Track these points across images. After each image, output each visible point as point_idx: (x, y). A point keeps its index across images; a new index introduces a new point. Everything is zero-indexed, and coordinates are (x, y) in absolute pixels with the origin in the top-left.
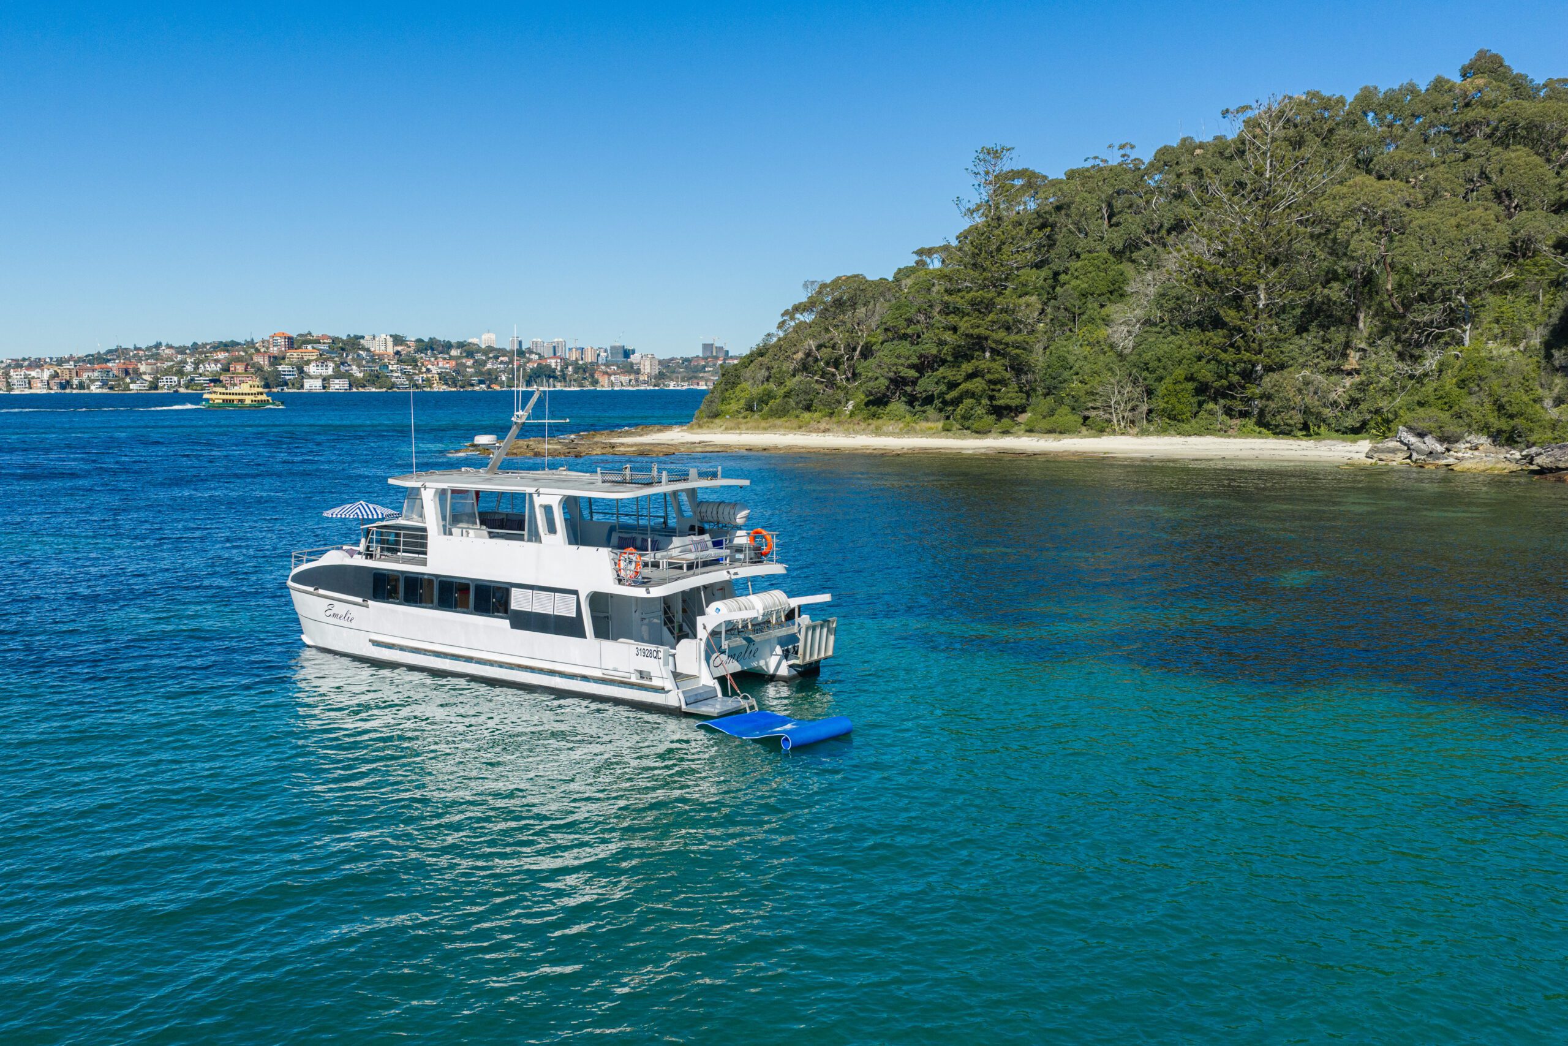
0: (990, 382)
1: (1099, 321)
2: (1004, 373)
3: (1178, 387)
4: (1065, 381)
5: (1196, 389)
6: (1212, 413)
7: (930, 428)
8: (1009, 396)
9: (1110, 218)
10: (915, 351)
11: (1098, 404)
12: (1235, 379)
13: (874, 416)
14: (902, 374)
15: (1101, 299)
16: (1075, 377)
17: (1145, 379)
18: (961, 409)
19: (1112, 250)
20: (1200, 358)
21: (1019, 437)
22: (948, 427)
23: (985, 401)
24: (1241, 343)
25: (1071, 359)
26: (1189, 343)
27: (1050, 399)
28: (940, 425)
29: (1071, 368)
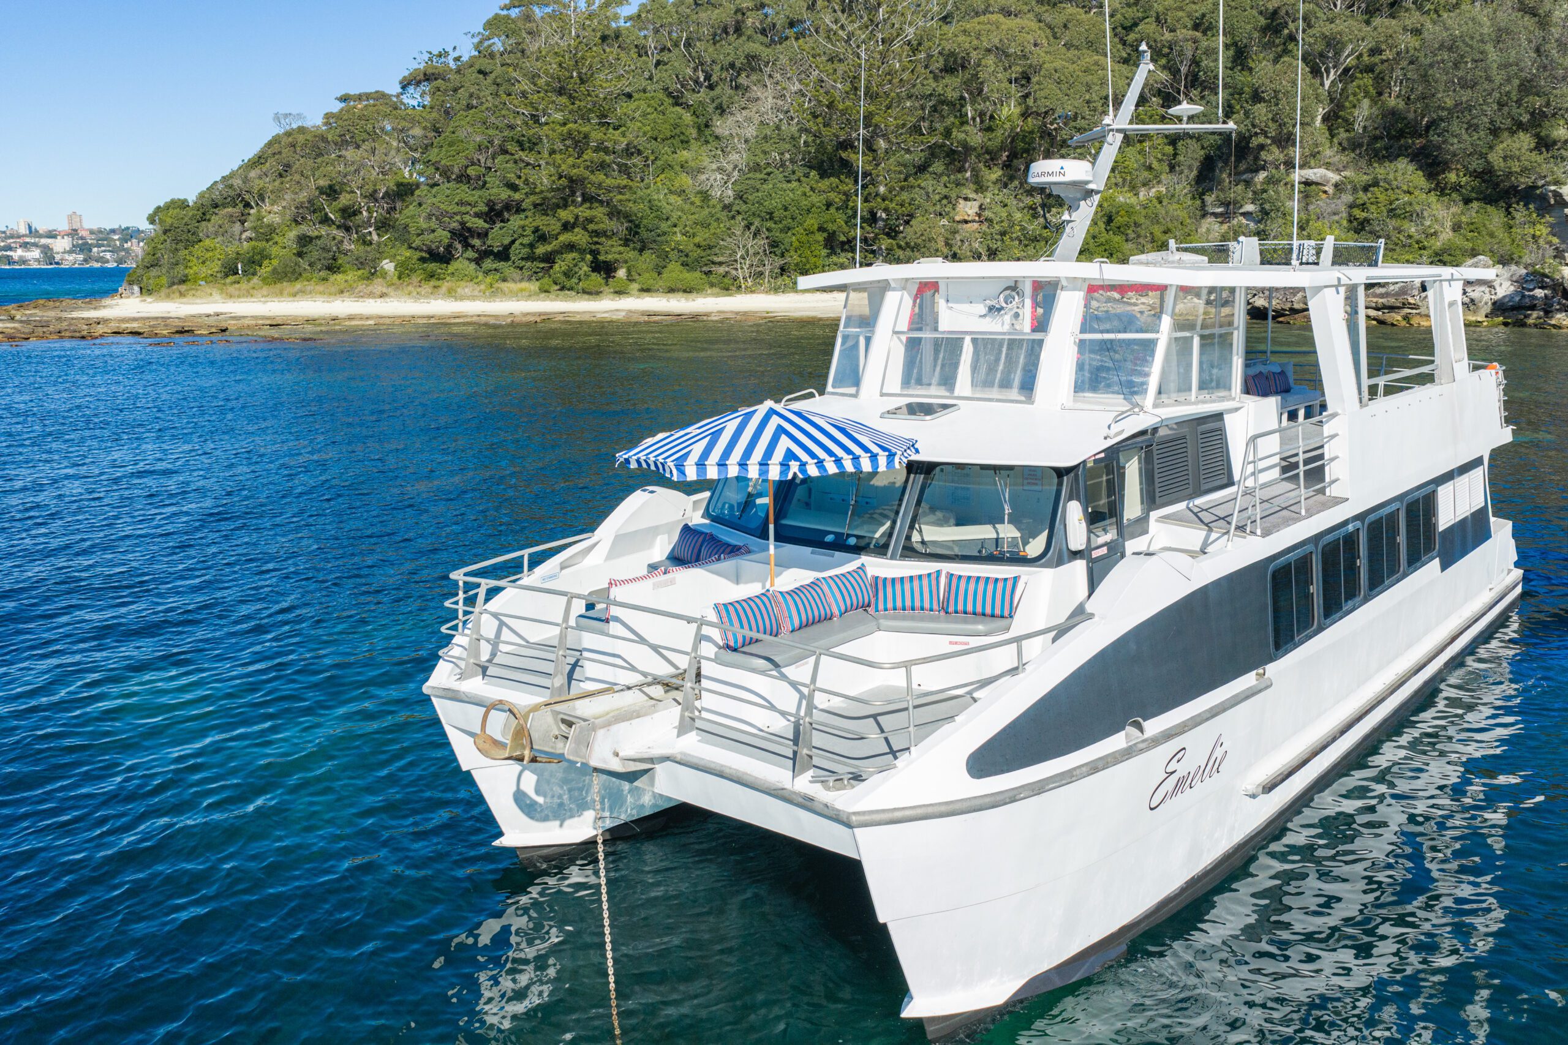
0: (592, 234)
1: (677, 168)
3: (811, 238)
5: (826, 240)
7: (522, 290)
10: (480, 197)
11: (720, 257)
13: (432, 276)
14: (469, 225)
16: (676, 230)
17: (769, 230)
18: (560, 266)
20: (828, 207)
22: (545, 287)
23: (588, 257)
25: (664, 209)
26: (813, 192)
28: (534, 286)
29: (667, 219)
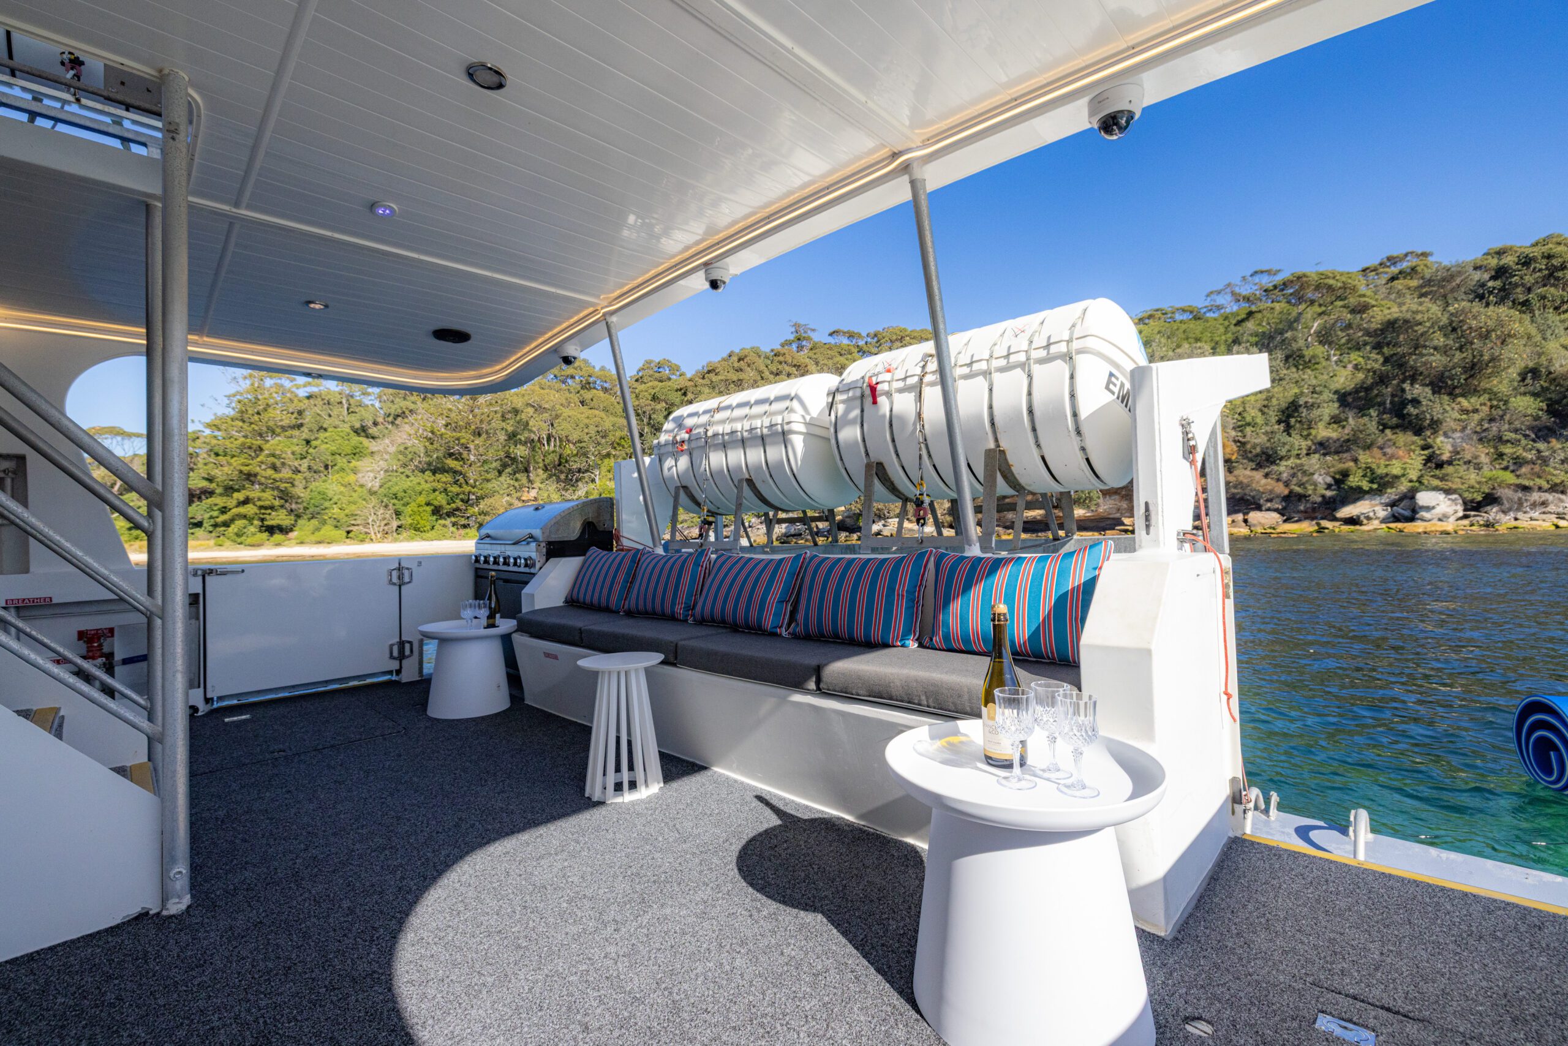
0: (261, 507)
1: (349, 471)
2: (273, 501)
3: (421, 509)
4: (326, 508)
5: (433, 511)
6: (444, 526)
7: (201, 545)
8: (280, 518)
9: (348, 409)
11: (358, 522)
12: (459, 504)
15: (348, 457)
16: (335, 506)
17: (394, 505)
18: (233, 529)
19: (352, 427)
20: (434, 491)
21: (291, 547)
22: (220, 543)
23: (256, 522)
24: (462, 480)
25: (330, 494)
26: (425, 482)
27: (314, 522)
28: (212, 542)
29: (330, 500)
